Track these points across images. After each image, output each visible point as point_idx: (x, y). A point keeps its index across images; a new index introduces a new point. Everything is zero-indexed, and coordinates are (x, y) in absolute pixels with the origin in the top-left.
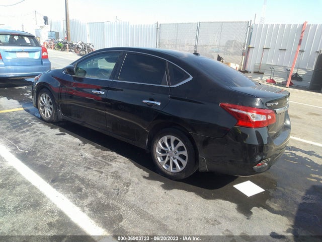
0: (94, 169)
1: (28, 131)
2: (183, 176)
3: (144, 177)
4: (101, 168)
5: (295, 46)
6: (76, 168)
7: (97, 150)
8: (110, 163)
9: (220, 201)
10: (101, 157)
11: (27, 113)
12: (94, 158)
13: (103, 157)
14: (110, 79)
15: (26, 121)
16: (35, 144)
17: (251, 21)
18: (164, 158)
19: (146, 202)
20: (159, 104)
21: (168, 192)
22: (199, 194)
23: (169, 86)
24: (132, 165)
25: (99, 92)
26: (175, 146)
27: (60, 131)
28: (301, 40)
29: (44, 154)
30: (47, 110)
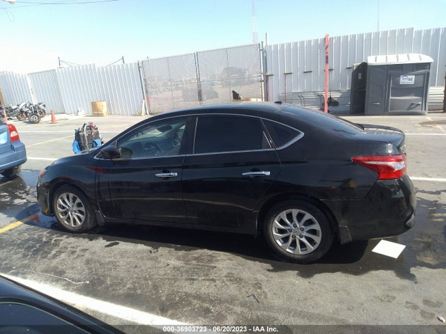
0: (200, 279)
1: (60, 252)
2: (320, 256)
3: (269, 270)
4: (207, 275)
5: (321, 65)
6: (175, 284)
7: (181, 253)
8: (213, 265)
9: (374, 273)
10: (194, 260)
11: (32, 227)
12: (187, 264)
13: (196, 259)
14: (180, 154)
15: (44, 239)
16: (90, 269)
17: (262, 42)
18: (285, 240)
19: (299, 300)
20: (268, 173)
21: (311, 280)
22: (345, 271)
23: (274, 149)
24: (240, 259)
25: (168, 174)
26: (299, 221)
27: (107, 241)
28: (327, 57)
29: (116, 278)
30: (74, 215)
